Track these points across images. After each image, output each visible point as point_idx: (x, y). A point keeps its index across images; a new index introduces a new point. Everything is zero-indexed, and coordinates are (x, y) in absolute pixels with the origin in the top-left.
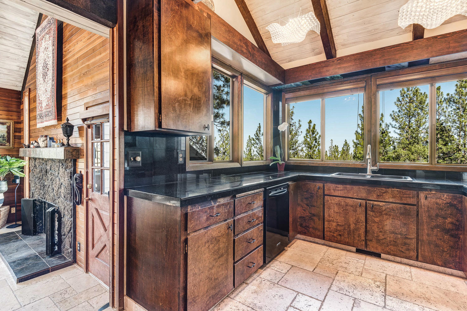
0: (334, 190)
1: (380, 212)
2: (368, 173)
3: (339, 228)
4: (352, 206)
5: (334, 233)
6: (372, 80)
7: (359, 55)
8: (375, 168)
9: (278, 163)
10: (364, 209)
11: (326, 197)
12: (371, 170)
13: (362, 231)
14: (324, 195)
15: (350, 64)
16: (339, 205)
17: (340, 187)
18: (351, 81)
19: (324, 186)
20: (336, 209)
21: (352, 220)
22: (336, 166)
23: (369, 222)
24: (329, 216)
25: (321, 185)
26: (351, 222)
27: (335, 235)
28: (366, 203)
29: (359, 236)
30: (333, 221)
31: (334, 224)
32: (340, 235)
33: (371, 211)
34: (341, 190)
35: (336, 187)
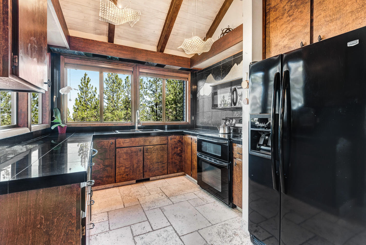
0: (123, 143)
1: (151, 152)
2: (136, 129)
3: (126, 170)
4: (135, 152)
5: (123, 175)
6: (137, 68)
8: (140, 125)
9: (60, 126)
10: (142, 152)
11: (117, 149)
12: (138, 127)
13: (141, 166)
14: (116, 148)
16: (126, 153)
17: (128, 140)
18: (124, 65)
19: (116, 141)
20: (125, 157)
21: (135, 161)
22: (114, 126)
23: (145, 160)
24: (120, 163)
25: (113, 141)
26: (134, 163)
27: (124, 176)
28: (143, 148)
29: (139, 171)
30: (123, 166)
31: (123, 168)
32: (127, 175)
33: (146, 153)
34: (128, 142)
35: (125, 140)
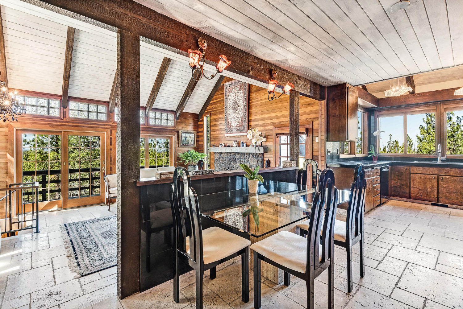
0: (417, 170)
1: (447, 182)
2: (439, 161)
3: (420, 191)
4: (429, 179)
5: (417, 194)
6: (441, 106)
7: (432, 93)
8: (443, 158)
9: (373, 156)
10: (436, 180)
11: (411, 174)
12: (441, 159)
13: (436, 192)
14: (410, 173)
15: (426, 97)
16: (420, 178)
17: (421, 168)
18: (426, 106)
19: (410, 168)
20: (418, 181)
21: (429, 186)
22: (416, 157)
23: (440, 188)
24: (414, 185)
25: (408, 168)
26: (428, 188)
27: (418, 195)
28: (438, 177)
29: (434, 195)
30: (416, 188)
31: (417, 189)
32: (421, 195)
33: (441, 181)
34: (421, 170)
35: (418, 169)
